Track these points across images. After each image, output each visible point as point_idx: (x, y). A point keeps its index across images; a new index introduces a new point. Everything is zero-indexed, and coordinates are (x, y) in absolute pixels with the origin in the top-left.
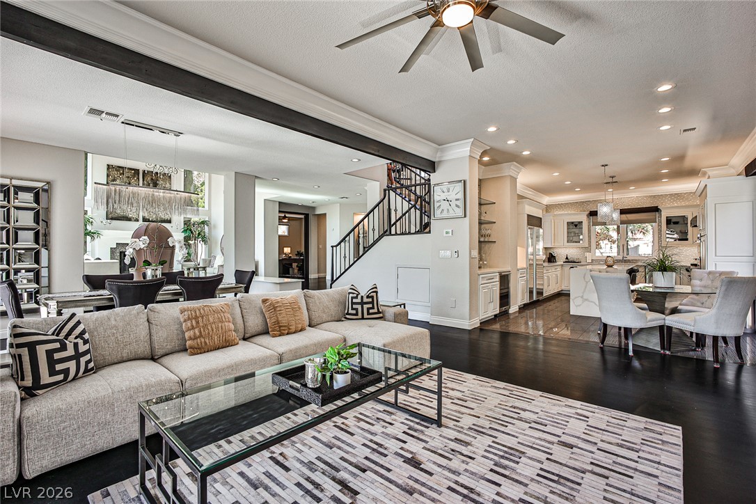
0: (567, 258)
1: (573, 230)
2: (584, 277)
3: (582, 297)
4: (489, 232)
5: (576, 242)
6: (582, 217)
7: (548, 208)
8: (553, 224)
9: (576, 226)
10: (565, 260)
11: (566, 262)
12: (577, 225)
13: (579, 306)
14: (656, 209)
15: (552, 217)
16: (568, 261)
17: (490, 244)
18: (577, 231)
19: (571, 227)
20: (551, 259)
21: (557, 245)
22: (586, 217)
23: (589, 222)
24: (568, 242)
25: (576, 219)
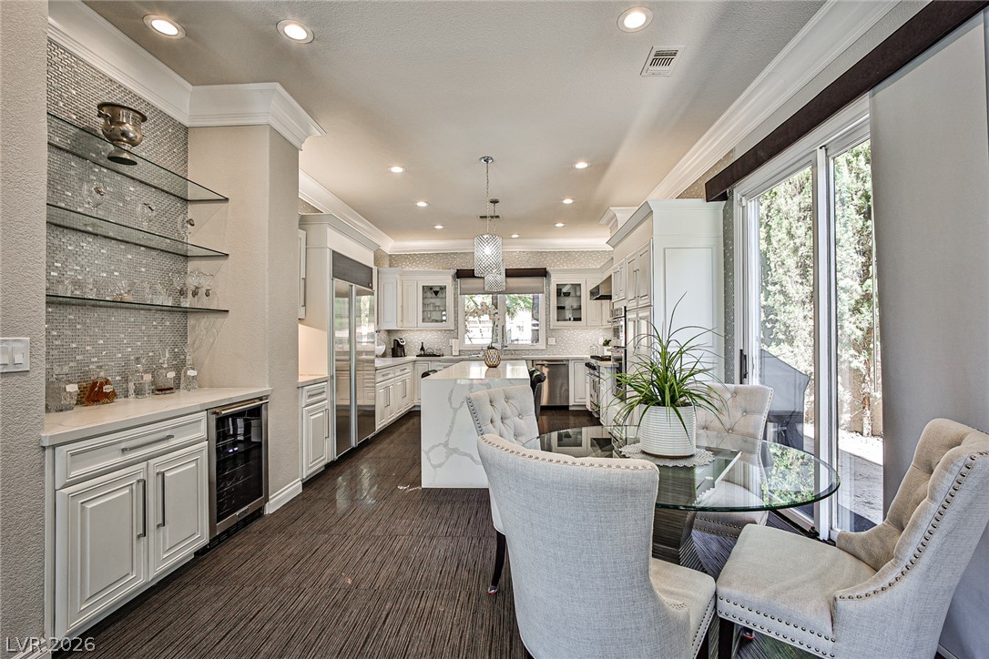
0: (422, 349)
1: (433, 301)
2: (450, 399)
3: (446, 445)
4: (206, 284)
5: (437, 321)
6: (445, 279)
7: (394, 260)
8: (400, 288)
9: (436, 293)
10: (419, 352)
11: (420, 356)
12: (436, 291)
13: (440, 466)
14: (543, 273)
15: (398, 276)
16: (424, 353)
17: (212, 318)
18: (437, 302)
19: (429, 295)
20: (397, 350)
21: (406, 325)
22: (451, 278)
23: (456, 289)
24: (424, 320)
25: (435, 281)
